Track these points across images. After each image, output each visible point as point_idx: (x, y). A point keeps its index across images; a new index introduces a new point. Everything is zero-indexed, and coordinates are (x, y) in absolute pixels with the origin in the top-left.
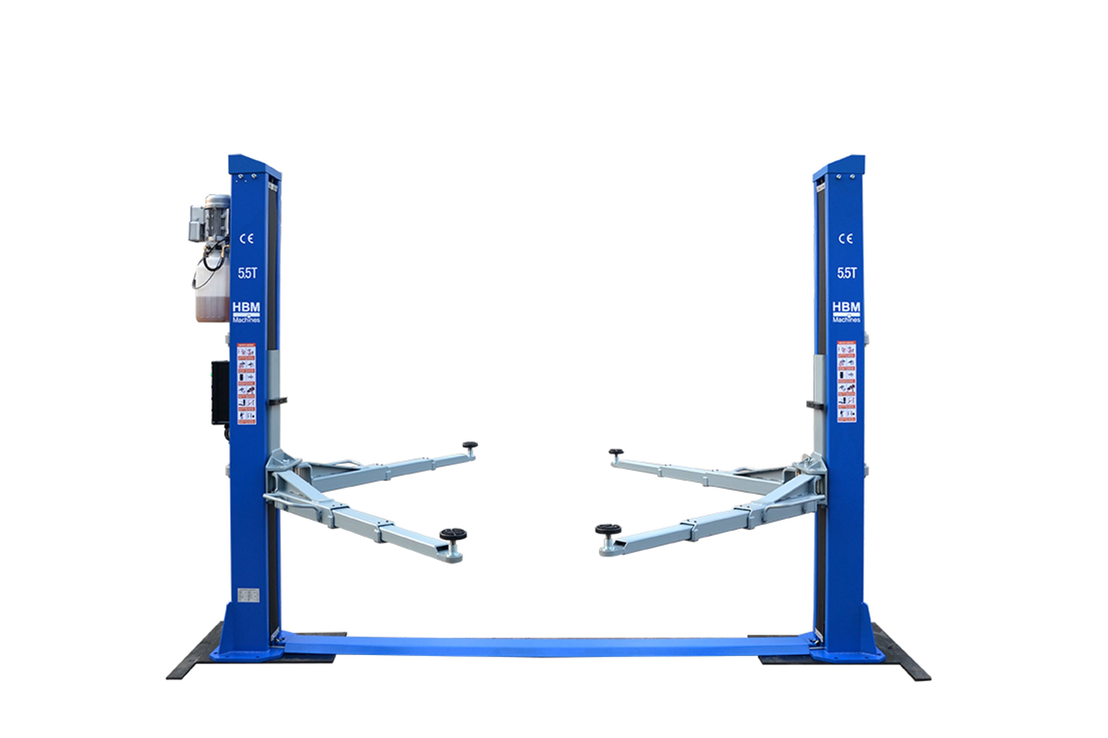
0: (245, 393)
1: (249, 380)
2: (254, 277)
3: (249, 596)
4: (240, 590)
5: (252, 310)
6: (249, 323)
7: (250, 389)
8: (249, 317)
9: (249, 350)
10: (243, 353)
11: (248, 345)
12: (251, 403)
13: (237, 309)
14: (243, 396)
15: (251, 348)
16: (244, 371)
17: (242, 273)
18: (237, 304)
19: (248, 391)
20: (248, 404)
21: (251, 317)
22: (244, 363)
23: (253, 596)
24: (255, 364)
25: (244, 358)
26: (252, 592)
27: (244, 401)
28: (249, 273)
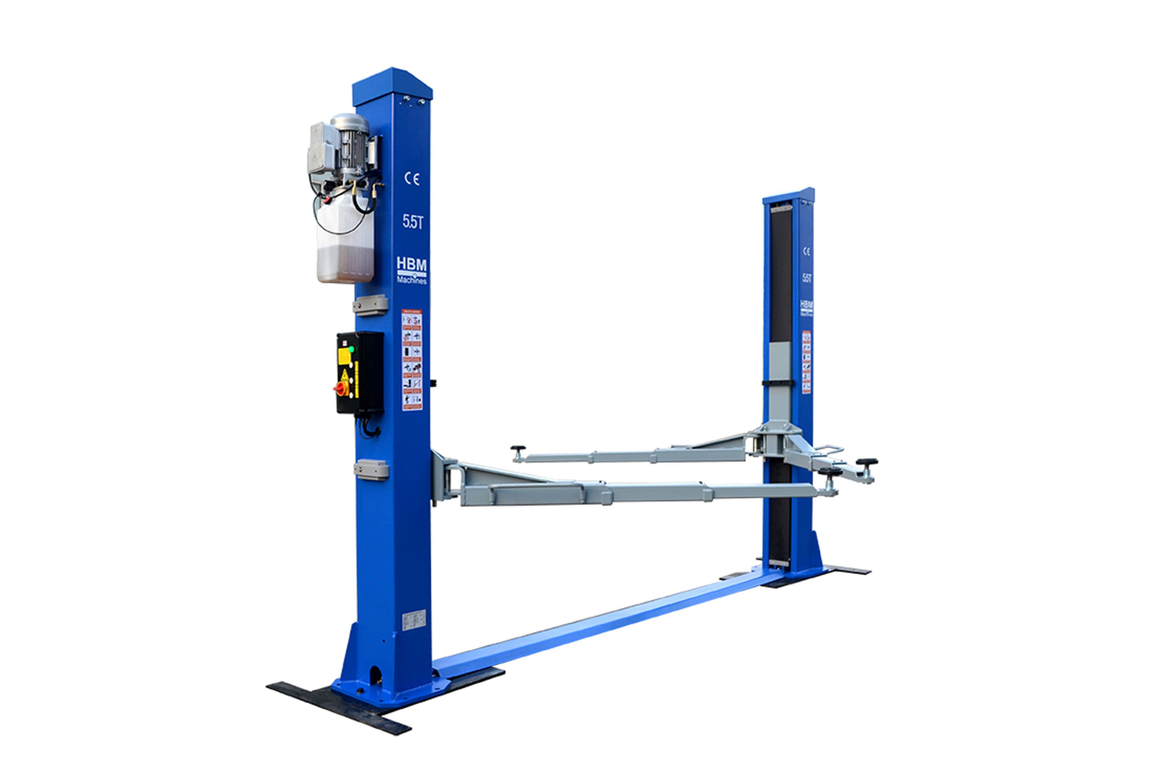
0: (411, 372)
1: (415, 355)
2: (420, 228)
3: (415, 621)
4: (405, 616)
5: (418, 269)
6: (415, 284)
7: (416, 366)
8: (415, 277)
9: (416, 318)
10: (409, 322)
11: (414, 312)
12: (417, 383)
13: (401, 265)
14: (409, 376)
15: (417, 316)
16: (409, 344)
17: (406, 221)
18: (401, 260)
19: (414, 369)
20: (414, 385)
21: (418, 278)
22: (409, 334)
23: (420, 620)
24: (421, 336)
25: (409, 328)
26: (418, 615)
27: (410, 381)
28: (414, 222)
